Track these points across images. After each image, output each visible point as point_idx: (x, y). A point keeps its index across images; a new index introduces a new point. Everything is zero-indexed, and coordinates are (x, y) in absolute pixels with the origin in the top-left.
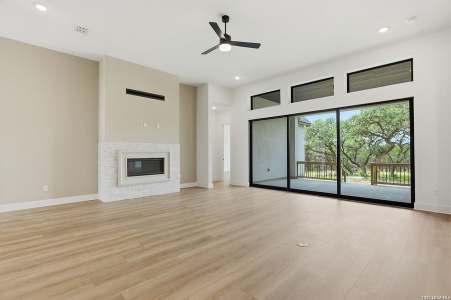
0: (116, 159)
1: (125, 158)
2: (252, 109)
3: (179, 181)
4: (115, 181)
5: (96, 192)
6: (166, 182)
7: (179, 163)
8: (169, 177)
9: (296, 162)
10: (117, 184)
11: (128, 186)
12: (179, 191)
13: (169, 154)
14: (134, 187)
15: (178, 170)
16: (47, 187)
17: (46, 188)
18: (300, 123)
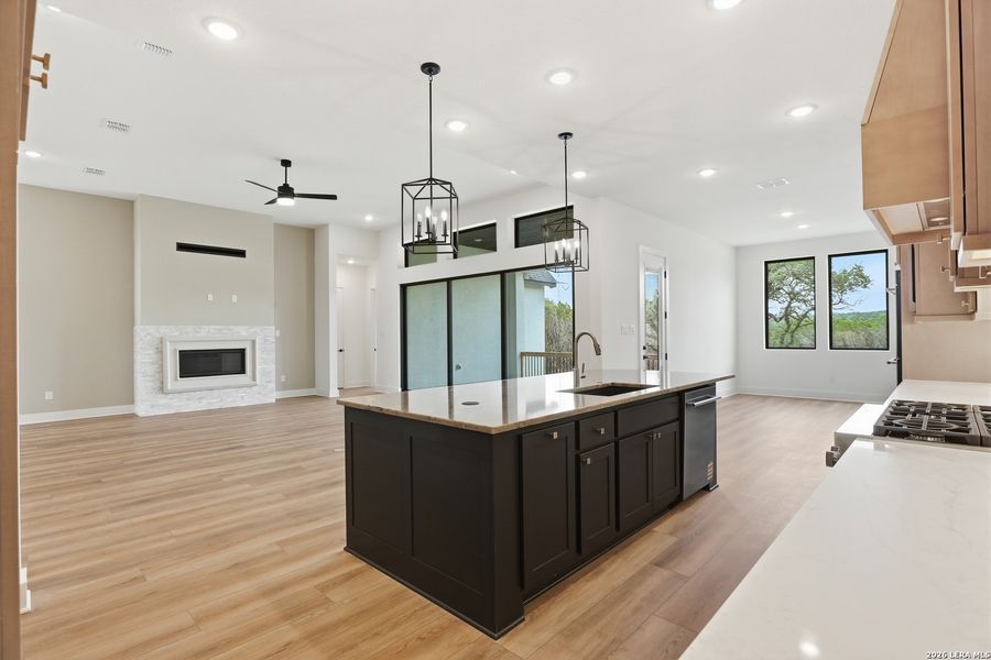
0: (160, 352)
1: (175, 350)
2: (407, 265)
3: (273, 385)
4: (158, 384)
5: (131, 401)
6: (250, 386)
7: (273, 356)
8: (254, 379)
9: (518, 353)
10: (162, 389)
11: (181, 392)
12: (274, 401)
13: (254, 342)
14: (192, 393)
15: (272, 367)
16: (51, 393)
17: (49, 396)
18: (530, 283)
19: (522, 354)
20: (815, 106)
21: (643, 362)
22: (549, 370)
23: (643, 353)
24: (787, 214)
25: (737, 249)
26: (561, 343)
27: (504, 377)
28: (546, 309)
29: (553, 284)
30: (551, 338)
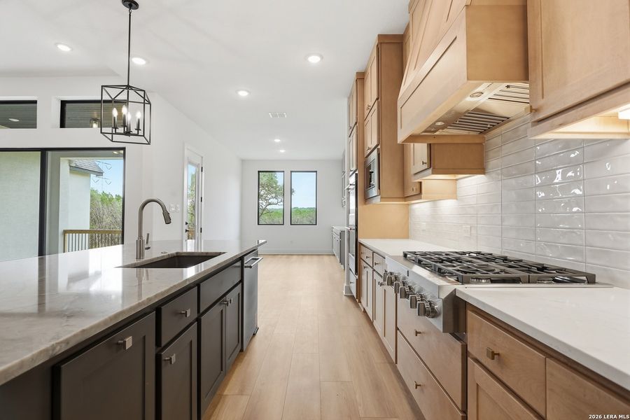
9: (60, 231)
18: (75, 170)
19: (65, 232)
20: (322, 57)
21: (186, 235)
22: (93, 245)
23: (185, 227)
24: (277, 141)
25: (243, 161)
26: (104, 223)
27: (41, 252)
28: (91, 196)
29: (100, 173)
30: (94, 219)
